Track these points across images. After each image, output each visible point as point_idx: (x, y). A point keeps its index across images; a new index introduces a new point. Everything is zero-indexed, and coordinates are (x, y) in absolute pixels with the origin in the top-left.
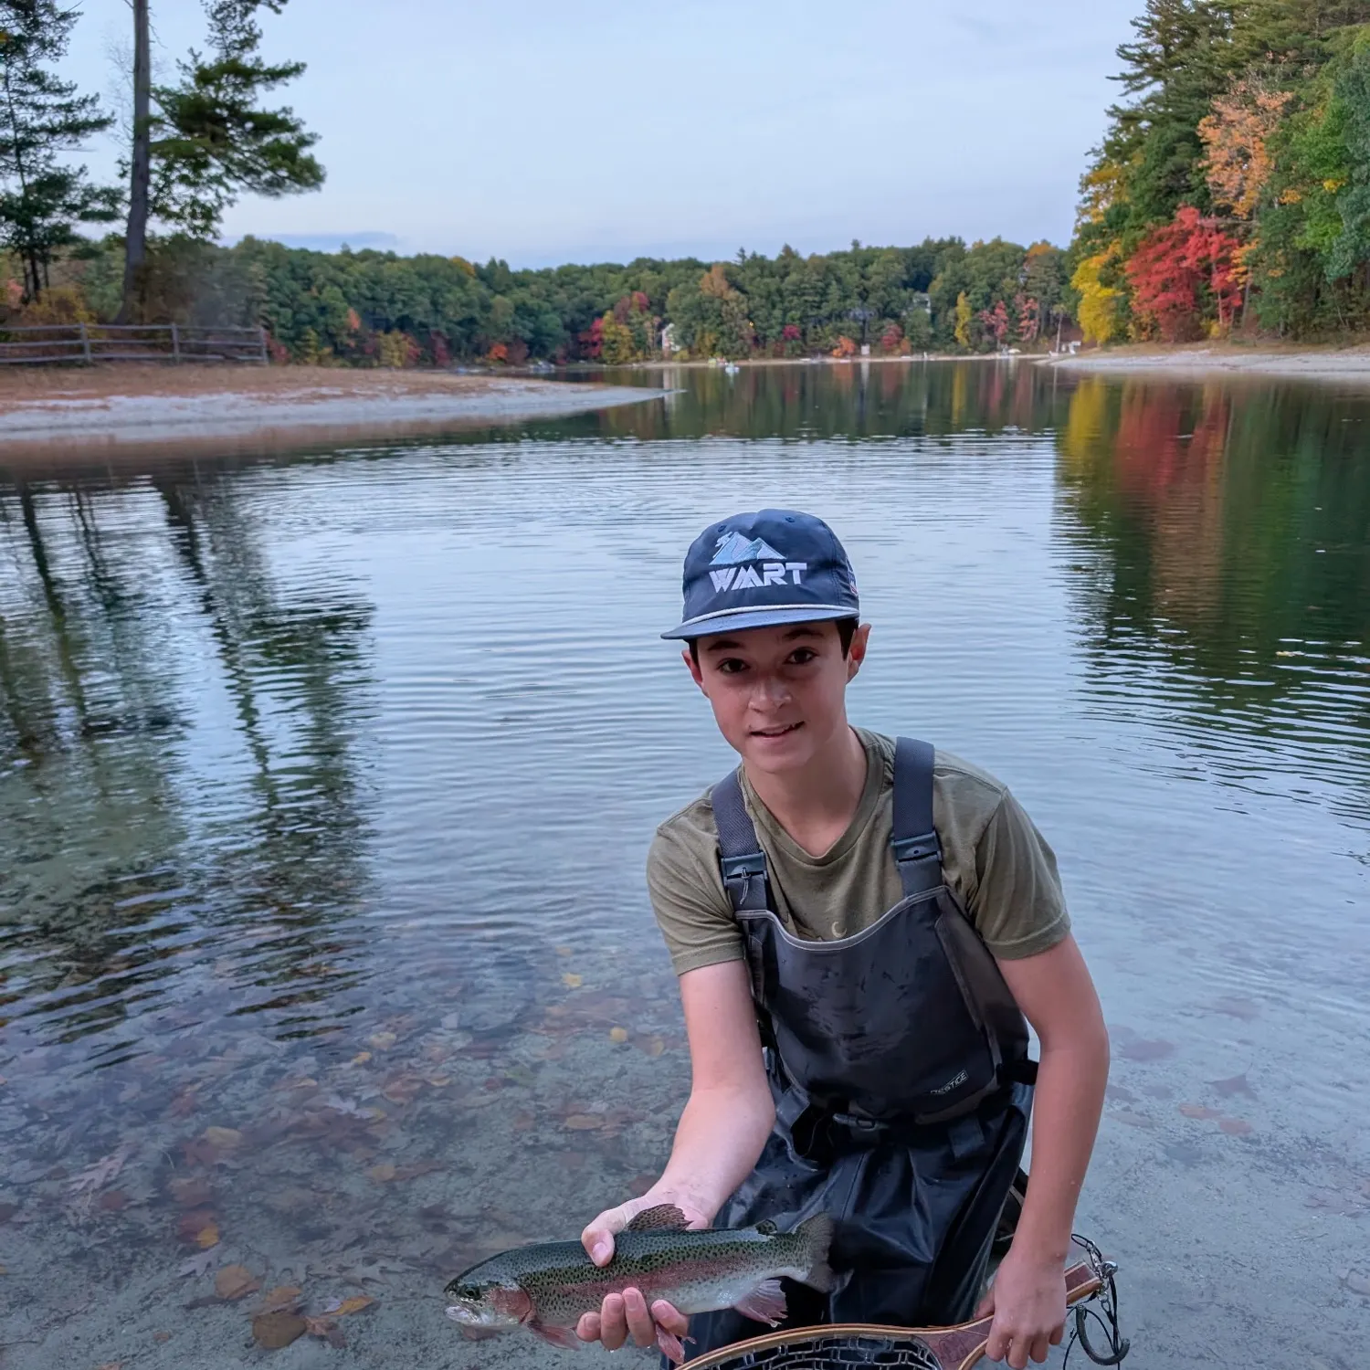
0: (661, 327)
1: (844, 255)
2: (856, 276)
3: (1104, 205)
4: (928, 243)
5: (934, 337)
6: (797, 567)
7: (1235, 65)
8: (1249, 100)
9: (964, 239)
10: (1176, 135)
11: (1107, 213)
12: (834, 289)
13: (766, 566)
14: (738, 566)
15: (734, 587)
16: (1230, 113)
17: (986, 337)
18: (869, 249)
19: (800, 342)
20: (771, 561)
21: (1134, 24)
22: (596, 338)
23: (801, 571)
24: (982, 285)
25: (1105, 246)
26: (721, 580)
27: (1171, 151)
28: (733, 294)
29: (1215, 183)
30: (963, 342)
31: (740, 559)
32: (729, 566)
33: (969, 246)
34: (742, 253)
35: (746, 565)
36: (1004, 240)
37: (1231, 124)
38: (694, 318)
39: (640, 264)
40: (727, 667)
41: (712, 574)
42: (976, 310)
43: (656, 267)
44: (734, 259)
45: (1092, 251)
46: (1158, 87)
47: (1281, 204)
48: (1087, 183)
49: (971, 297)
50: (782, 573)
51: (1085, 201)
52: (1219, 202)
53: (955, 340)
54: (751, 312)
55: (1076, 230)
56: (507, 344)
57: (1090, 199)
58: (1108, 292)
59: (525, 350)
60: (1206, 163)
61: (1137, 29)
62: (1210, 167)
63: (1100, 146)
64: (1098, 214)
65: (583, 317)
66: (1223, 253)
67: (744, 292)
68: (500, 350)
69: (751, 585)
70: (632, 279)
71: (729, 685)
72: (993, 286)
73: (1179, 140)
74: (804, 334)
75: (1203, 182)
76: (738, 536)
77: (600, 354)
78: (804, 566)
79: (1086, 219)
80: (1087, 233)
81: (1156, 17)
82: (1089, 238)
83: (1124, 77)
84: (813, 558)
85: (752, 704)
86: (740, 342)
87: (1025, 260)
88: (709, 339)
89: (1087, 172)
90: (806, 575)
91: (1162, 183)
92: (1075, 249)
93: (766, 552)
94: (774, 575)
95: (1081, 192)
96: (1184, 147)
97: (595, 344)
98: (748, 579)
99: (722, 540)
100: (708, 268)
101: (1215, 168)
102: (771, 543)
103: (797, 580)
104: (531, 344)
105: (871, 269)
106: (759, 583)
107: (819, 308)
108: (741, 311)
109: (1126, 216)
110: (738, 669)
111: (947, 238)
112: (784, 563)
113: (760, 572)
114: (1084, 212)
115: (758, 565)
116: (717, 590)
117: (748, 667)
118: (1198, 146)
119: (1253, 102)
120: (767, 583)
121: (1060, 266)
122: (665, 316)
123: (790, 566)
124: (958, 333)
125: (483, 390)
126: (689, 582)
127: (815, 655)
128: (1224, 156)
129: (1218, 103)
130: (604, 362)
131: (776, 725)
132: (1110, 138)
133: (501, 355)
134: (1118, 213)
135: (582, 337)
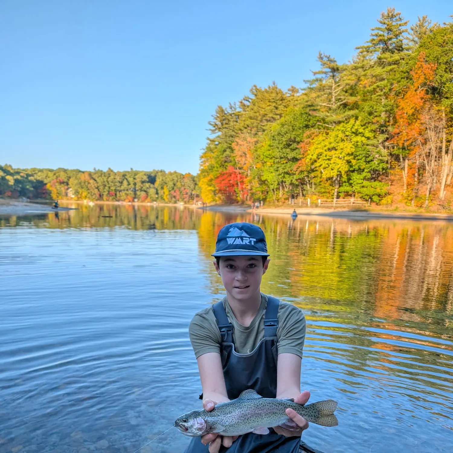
0: (67, 189)
1: (128, 172)
2: (132, 179)
3: (207, 164)
4: (154, 170)
5: (157, 198)
6: (253, 240)
7: (240, 130)
8: (245, 139)
9: (165, 170)
10: (226, 147)
11: (208, 166)
12: (125, 182)
13: (244, 238)
14: (236, 237)
15: (234, 243)
16: (240, 142)
17: (174, 199)
18: (136, 171)
19: (115, 197)
20: (246, 237)
21: (212, 116)
22: (44, 191)
23: (254, 241)
24: (171, 184)
25: (208, 175)
26: (230, 241)
27: (225, 151)
28: (92, 181)
29: (238, 161)
30: (166, 200)
31: (236, 236)
32: (233, 237)
33: (167, 172)
34: (95, 169)
35: (238, 237)
36: (177, 171)
37: (241, 145)
38: (79, 188)
39: (60, 169)
40: (229, 267)
41: (228, 239)
42: (170, 191)
43: (65, 171)
44: (92, 170)
45: (204, 176)
46: (220, 133)
47: (256, 168)
48: (202, 157)
49: (168, 187)
50: (248, 241)
51: (201, 162)
52: (239, 166)
53: (164, 199)
54: (98, 187)
55: (200, 170)
56: (11, 191)
57: (203, 162)
58: (210, 188)
59: (18, 194)
60: (235, 155)
61: (213, 118)
62: (236, 156)
63: (205, 147)
64: (205, 166)
65: (40, 185)
66: (242, 180)
67: (95, 180)
68: (9, 194)
69: (239, 243)
70: (57, 174)
71: (229, 272)
72: (174, 185)
73: (227, 148)
74: (116, 195)
75: (234, 160)
76: (236, 229)
77: (46, 197)
78: (255, 240)
79: (202, 167)
80: (203, 171)
81: (218, 115)
82: (203, 172)
83: (210, 130)
84: (258, 238)
85: (236, 278)
86: (94, 195)
87: (184, 178)
88: (84, 194)
89: (202, 154)
90: (255, 242)
91: (223, 159)
92: (199, 176)
93: (244, 234)
94: (246, 241)
95: (200, 160)
96: (228, 150)
97: (44, 193)
98: (238, 242)
99: (231, 230)
100: (83, 172)
101: (237, 157)
102: (246, 232)
103: (253, 244)
104: (20, 192)
105: (136, 177)
106: (242, 243)
107: (120, 187)
108: (95, 186)
109: (214, 167)
110: (232, 267)
111: (160, 170)
112: (249, 238)
113: (242, 240)
114: (201, 165)
115: (242, 238)
116: (229, 243)
117: (235, 267)
118: (232, 150)
119: (246, 140)
120: (244, 243)
121: (194, 180)
122: (69, 186)
123: (251, 239)
124: (165, 197)
125: (8, 205)
126: (219, 241)
127: (255, 266)
128: (240, 153)
129: (237, 139)
130: (47, 199)
131: (242, 285)
132: (207, 146)
133: (9, 195)
134: (211, 167)
135: (39, 191)
